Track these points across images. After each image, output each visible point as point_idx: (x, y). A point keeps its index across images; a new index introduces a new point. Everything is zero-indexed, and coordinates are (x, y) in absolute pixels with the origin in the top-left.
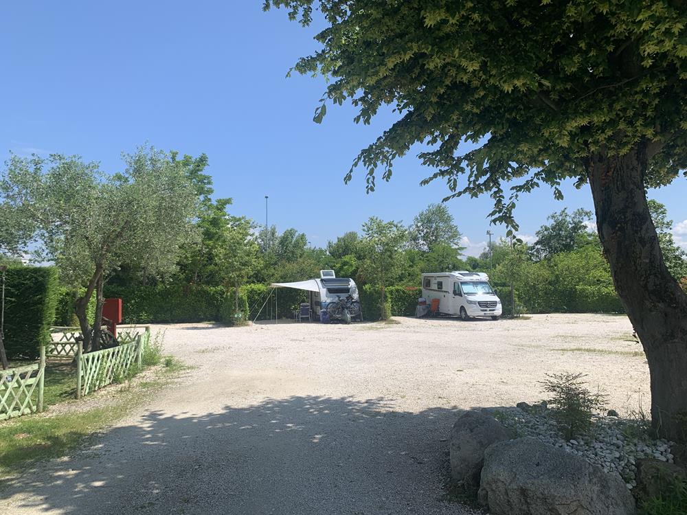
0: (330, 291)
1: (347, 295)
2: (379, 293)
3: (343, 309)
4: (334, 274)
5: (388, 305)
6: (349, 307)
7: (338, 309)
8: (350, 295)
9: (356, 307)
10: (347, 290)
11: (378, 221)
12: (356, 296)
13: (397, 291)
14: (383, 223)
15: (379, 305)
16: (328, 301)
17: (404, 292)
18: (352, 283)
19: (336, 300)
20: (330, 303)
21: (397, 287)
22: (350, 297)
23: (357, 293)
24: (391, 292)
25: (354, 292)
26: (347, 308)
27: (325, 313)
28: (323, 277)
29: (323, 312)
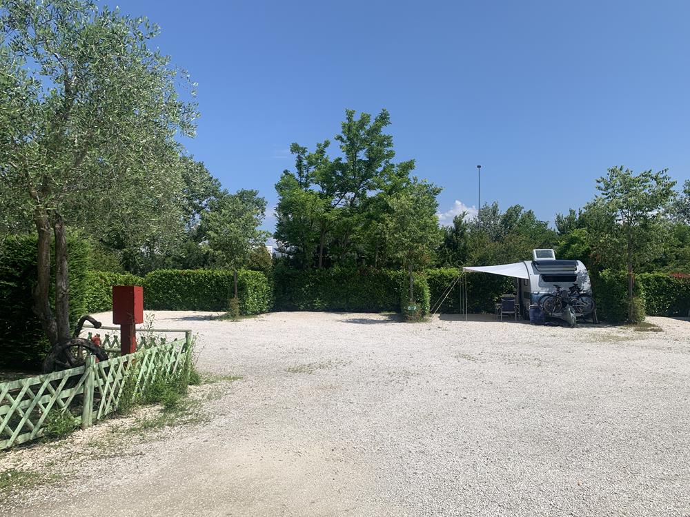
0: (546, 278)
1: (571, 284)
2: (625, 283)
3: (564, 304)
4: (554, 255)
5: (640, 301)
6: (574, 303)
7: (557, 304)
8: (576, 285)
9: (586, 303)
10: (573, 278)
11: (623, 172)
12: (586, 286)
13: (657, 279)
14: (633, 176)
15: (624, 300)
16: (543, 292)
17: (668, 281)
18: (581, 267)
19: (554, 291)
20: (545, 295)
21: (656, 274)
22: (576, 288)
23: (588, 281)
24: (647, 281)
25: (584, 280)
26: (571, 304)
27: (537, 310)
28: (536, 259)
29: (535, 308)
